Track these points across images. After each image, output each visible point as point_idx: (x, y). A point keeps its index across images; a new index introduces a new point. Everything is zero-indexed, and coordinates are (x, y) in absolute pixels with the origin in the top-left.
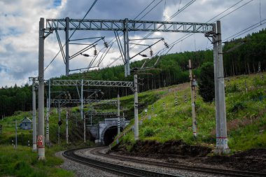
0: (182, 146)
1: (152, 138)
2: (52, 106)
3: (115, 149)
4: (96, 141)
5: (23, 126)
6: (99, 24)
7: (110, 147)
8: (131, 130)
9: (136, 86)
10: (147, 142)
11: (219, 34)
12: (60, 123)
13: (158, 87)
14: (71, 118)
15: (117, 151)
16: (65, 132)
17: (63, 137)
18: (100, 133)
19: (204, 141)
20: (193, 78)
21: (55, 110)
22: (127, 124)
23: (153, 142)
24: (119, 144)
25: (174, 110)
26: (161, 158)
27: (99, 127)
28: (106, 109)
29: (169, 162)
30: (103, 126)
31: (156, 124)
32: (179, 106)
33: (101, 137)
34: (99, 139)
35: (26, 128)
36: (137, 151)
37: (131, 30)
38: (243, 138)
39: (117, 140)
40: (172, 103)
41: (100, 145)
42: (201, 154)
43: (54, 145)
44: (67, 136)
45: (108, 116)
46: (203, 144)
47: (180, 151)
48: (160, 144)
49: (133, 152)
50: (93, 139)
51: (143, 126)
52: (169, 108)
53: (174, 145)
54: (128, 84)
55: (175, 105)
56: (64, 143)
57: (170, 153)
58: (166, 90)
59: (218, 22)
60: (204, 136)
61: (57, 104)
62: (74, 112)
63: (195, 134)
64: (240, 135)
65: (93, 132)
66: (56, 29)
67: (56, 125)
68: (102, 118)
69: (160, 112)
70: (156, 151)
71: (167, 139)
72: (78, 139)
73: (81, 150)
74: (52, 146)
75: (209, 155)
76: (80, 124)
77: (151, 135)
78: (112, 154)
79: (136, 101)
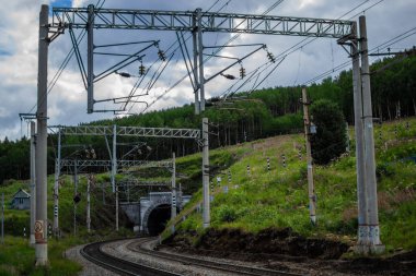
0: (290, 238)
1: (234, 225)
2: (64, 170)
3: (170, 242)
4: (136, 228)
5: (16, 204)
6: (148, 18)
7: (161, 238)
8: (196, 210)
9: (206, 136)
10: (225, 231)
11: (363, 40)
12: (77, 200)
13: (233, 143)
14: (95, 191)
15: (172, 246)
16: (86, 214)
17: (81, 221)
18: (142, 215)
19: (331, 229)
20: (310, 120)
21: (70, 179)
22: (186, 201)
23: (237, 232)
24: (176, 234)
25: (267, 177)
26: (254, 261)
27: (139, 207)
28: (151, 176)
29: (269, 267)
30: (147, 204)
31: (238, 201)
32: (275, 171)
33: (144, 223)
34: (139, 225)
35: (21, 206)
36: (208, 247)
37: (207, 30)
38: (401, 226)
39: (171, 228)
40: (261, 168)
41: (142, 235)
42: (327, 253)
43: (67, 235)
44: (89, 221)
45: (155, 188)
46: (330, 236)
47: (287, 248)
48: (251, 234)
49: (201, 249)
50: (130, 225)
51: (217, 205)
52: (257, 175)
53: (275, 236)
54: (193, 133)
55: (267, 170)
56: (83, 232)
57: (268, 251)
58: (247, 146)
59: (362, 19)
60: (330, 222)
61: (73, 168)
62: (99, 182)
63: (314, 218)
64: (395, 219)
65: (131, 214)
66: (70, 26)
67: (70, 202)
68: (145, 190)
69: (243, 181)
70: (242, 247)
71: (263, 227)
72: (107, 224)
73: (112, 244)
74: (63, 237)
75: (344, 255)
76: (110, 201)
77: (233, 220)
78: (164, 251)
79: (206, 162)
